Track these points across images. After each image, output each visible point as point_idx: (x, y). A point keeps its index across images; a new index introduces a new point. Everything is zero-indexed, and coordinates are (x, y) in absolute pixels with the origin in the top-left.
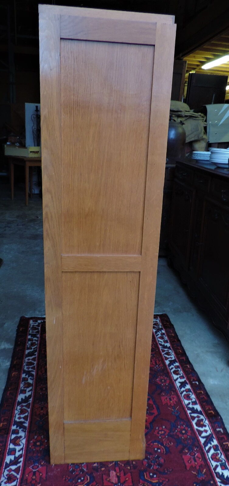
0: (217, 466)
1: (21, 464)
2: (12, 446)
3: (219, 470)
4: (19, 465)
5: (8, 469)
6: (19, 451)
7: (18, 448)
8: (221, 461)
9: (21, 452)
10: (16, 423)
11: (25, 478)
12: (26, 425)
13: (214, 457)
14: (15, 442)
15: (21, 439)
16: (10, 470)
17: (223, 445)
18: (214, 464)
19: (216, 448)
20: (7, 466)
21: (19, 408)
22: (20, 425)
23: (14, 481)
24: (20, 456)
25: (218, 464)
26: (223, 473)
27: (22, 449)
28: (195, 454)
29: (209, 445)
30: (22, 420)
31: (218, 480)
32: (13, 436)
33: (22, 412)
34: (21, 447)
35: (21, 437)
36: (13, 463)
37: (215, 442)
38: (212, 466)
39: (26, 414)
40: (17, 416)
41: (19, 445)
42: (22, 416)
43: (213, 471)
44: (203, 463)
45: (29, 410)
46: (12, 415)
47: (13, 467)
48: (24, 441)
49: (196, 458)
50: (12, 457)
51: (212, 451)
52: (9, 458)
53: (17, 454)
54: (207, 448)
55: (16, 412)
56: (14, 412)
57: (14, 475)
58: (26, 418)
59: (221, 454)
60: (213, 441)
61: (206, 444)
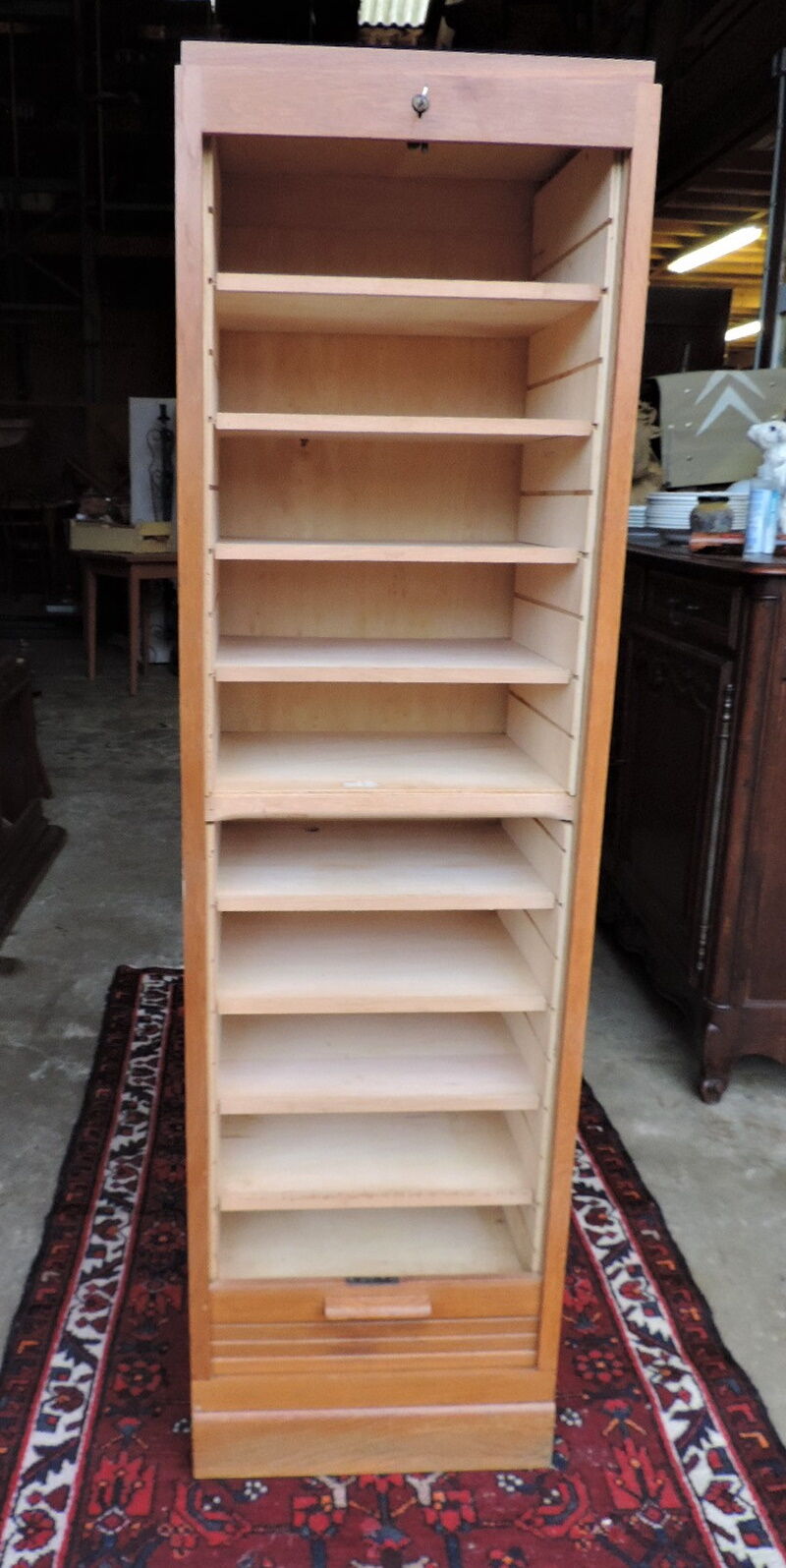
0: (632, 1309)
1: (119, 1278)
2: (96, 1240)
3: (638, 1317)
4: (113, 1279)
5: (88, 1284)
6: (115, 1251)
7: (111, 1245)
8: (645, 1298)
9: (119, 1254)
10: (105, 1195)
11: (129, 1304)
12: (134, 1199)
13: (628, 1291)
14: (106, 1230)
15: (119, 1226)
16: (95, 1287)
17: (656, 1265)
18: (624, 1303)
19: (635, 1271)
20: (85, 1278)
21: (113, 1164)
22: (118, 1199)
23: (103, 1307)
24: (118, 1262)
25: (637, 1303)
26: (646, 1324)
27: (122, 1248)
28: (575, 1281)
29: (617, 1264)
30: (123, 1190)
31: (632, 1339)
32: (100, 1219)
33: (121, 1172)
34: (120, 1243)
35: (119, 1222)
36: (96, 1273)
37: (634, 1258)
38: (620, 1307)
39: (133, 1178)
40: (110, 1181)
41: (114, 1238)
42: (122, 1181)
43: (622, 1319)
44: (595, 1299)
45: (140, 1170)
46: (95, 1179)
47: (101, 1282)
48: (127, 1231)
49: (579, 1291)
50: (98, 1263)
51: (624, 1277)
52: (87, 1265)
53: (110, 1257)
54: (610, 1270)
55: (107, 1172)
56: (102, 1173)
57: (101, 1298)
58: (132, 1186)
59: (648, 1283)
60: (627, 1256)
61: (607, 1261)
